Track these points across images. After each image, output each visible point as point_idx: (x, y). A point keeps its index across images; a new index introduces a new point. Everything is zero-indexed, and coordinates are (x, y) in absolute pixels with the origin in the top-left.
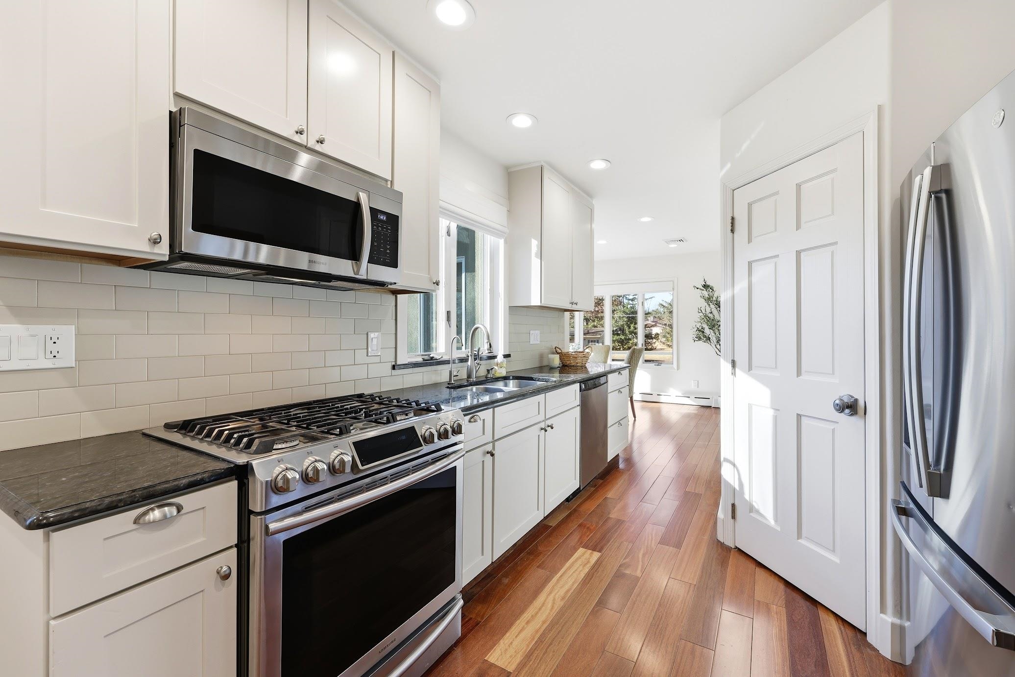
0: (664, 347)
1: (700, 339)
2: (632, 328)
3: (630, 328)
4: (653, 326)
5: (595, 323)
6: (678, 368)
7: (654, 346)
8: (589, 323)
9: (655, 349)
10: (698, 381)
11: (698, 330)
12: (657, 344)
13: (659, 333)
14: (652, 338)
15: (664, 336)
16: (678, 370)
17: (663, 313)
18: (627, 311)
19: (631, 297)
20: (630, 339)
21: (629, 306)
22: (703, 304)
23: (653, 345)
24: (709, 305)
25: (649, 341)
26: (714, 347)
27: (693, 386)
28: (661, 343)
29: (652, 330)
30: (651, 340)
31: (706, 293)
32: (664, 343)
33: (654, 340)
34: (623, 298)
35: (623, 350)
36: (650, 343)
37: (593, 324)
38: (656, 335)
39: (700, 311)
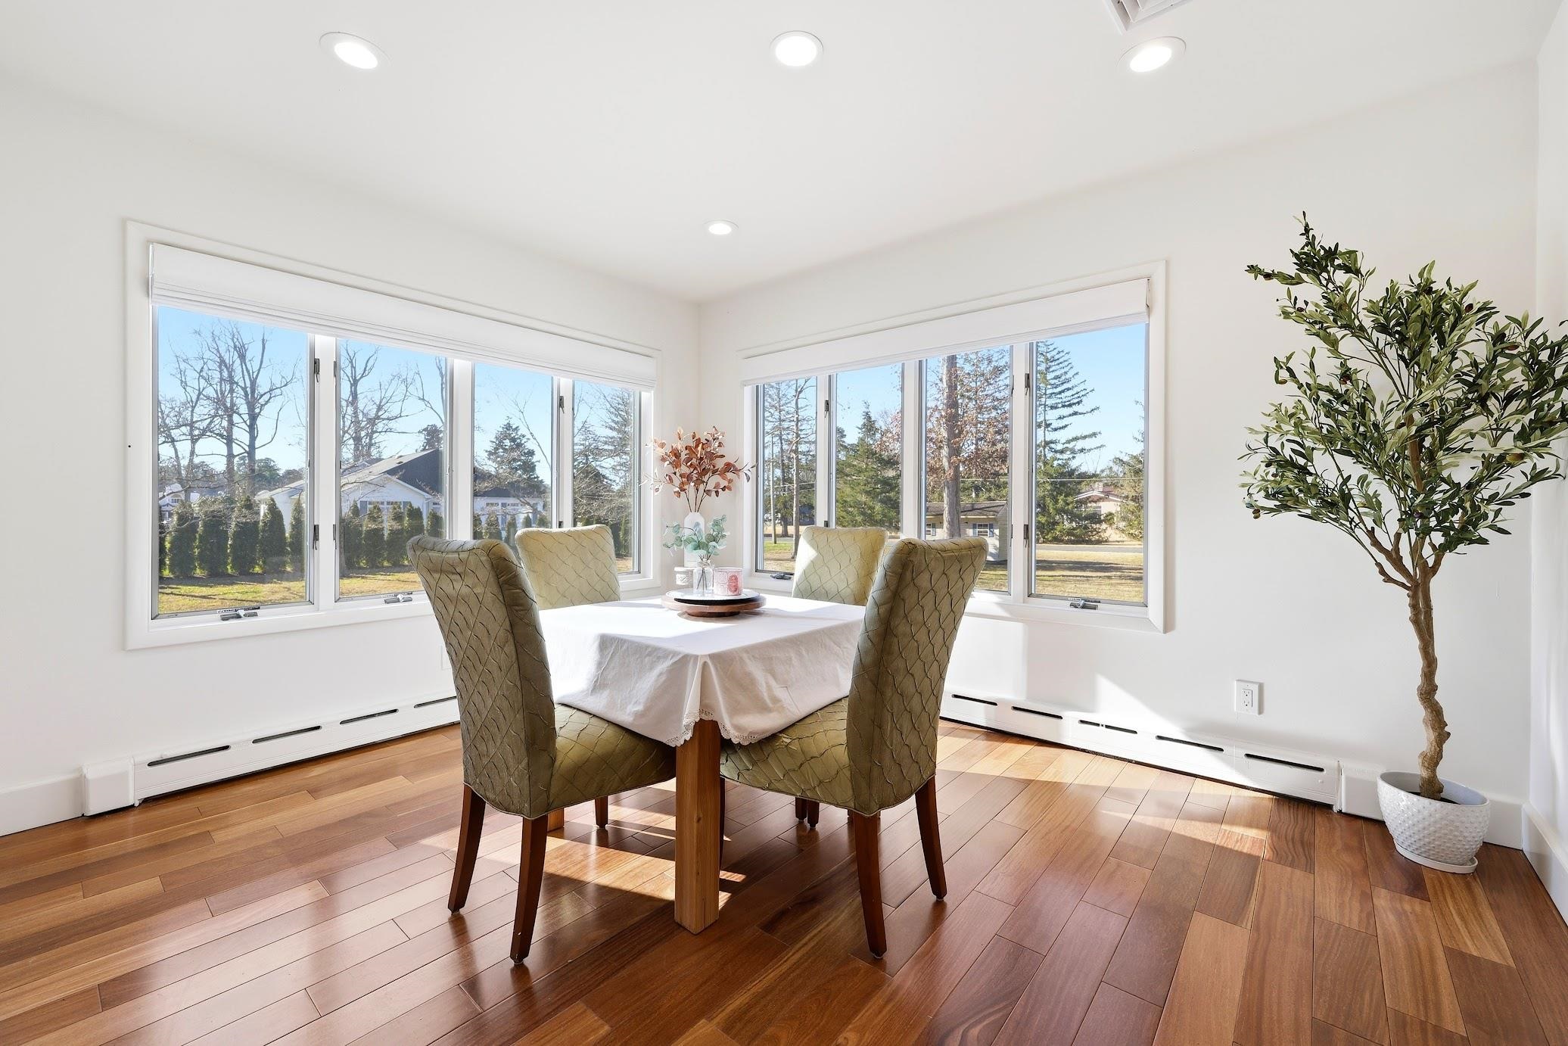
0: (1124, 537)
1: (1286, 501)
2: (1061, 503)
3: (1056, 502)
4: (1100, 499)
5: (992, 494)
6: (1168, 625)
7: (1104, 535)
8: (981, 494)
9: (1106, 541)
10: (1261, 687)
11: (1276, 460)
12: (1110, 533)
13: (1114, 512)
14: (1100, 522)
15: (1124, 519)
16: (1165, 631)
17: (1121, 475)
18: (1052, 471)
19: (1059, 447)
20: (1057, 523)
21: (1056, 463)
22: (1298, 340)
23: (1102, 534)
24: (1333, 343)
25: (1094, 526)
26: (1367, 541)
27: (1236, 708)
28: (1117, 531)
29: (1100, 507)
30: (1098, 526)
31: (1310, 292)
32: (1123, 531)
33: (1104, 526)
34: (1044, 450)
35: (1044, 542)
36: (1095, 530)
37: (987, 495)
38: (1107, 516)
39: (1284, 374)
